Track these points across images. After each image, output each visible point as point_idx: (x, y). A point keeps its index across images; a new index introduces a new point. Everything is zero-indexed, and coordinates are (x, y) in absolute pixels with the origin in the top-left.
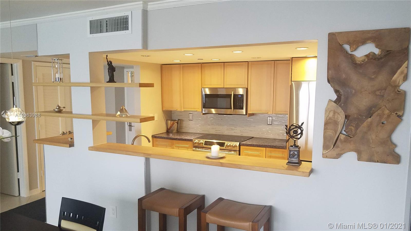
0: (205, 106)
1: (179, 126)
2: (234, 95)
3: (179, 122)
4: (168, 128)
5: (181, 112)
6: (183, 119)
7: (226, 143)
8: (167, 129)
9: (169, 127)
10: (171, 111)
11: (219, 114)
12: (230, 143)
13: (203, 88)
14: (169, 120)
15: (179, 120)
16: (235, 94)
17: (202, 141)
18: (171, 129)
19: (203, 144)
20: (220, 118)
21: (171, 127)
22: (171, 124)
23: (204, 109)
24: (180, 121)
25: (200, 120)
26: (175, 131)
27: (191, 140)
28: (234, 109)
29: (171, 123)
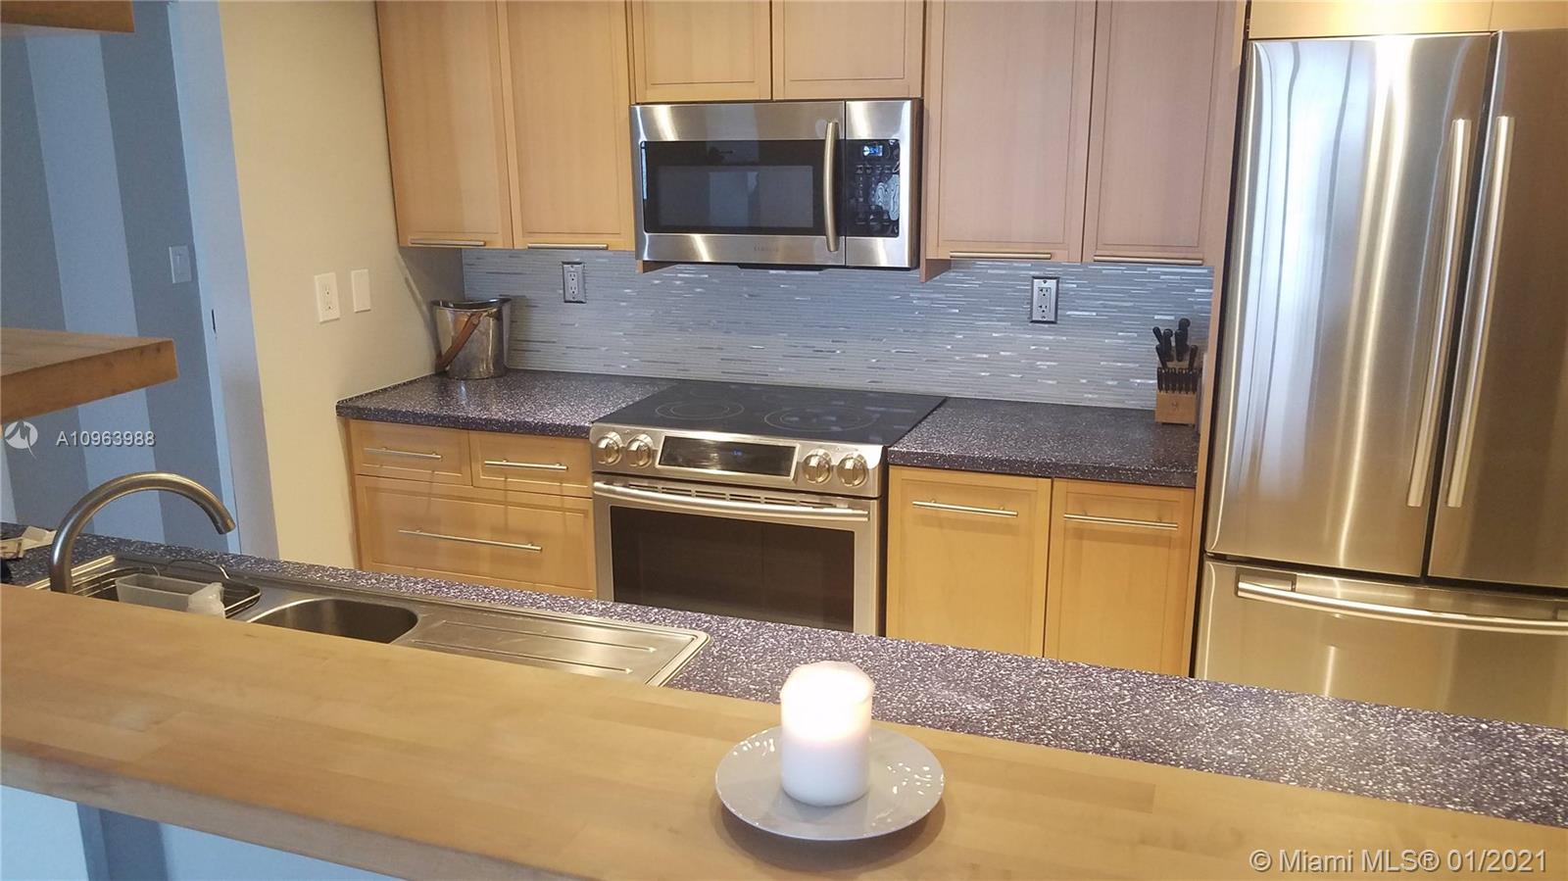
0: (655, 215)
1: (506, 337)
2: (838, 143)
3: (510, 311)
4: (443, 353)
5: (513, 254)
6: (528, 294)
7: (797, 450)
8: (439, 355)
9: (446, 345)
10: (457, 252)
11: (742, 266)
12: (821, 452)
13: (638, 105)
14: (446, 305)
15: (504, 301)
16: (842, 137)
17: (650, 439)
18: (461, 355)
19: (651, 453)
20: (745, 289)
21: (459, 344)
22: (455, 328)
23: (647, 235)
24: (512, 312)
25: (627, 298)
26: (484, 368)
27: (578, 433)
28: (838, 232)
29: (456, 322)
